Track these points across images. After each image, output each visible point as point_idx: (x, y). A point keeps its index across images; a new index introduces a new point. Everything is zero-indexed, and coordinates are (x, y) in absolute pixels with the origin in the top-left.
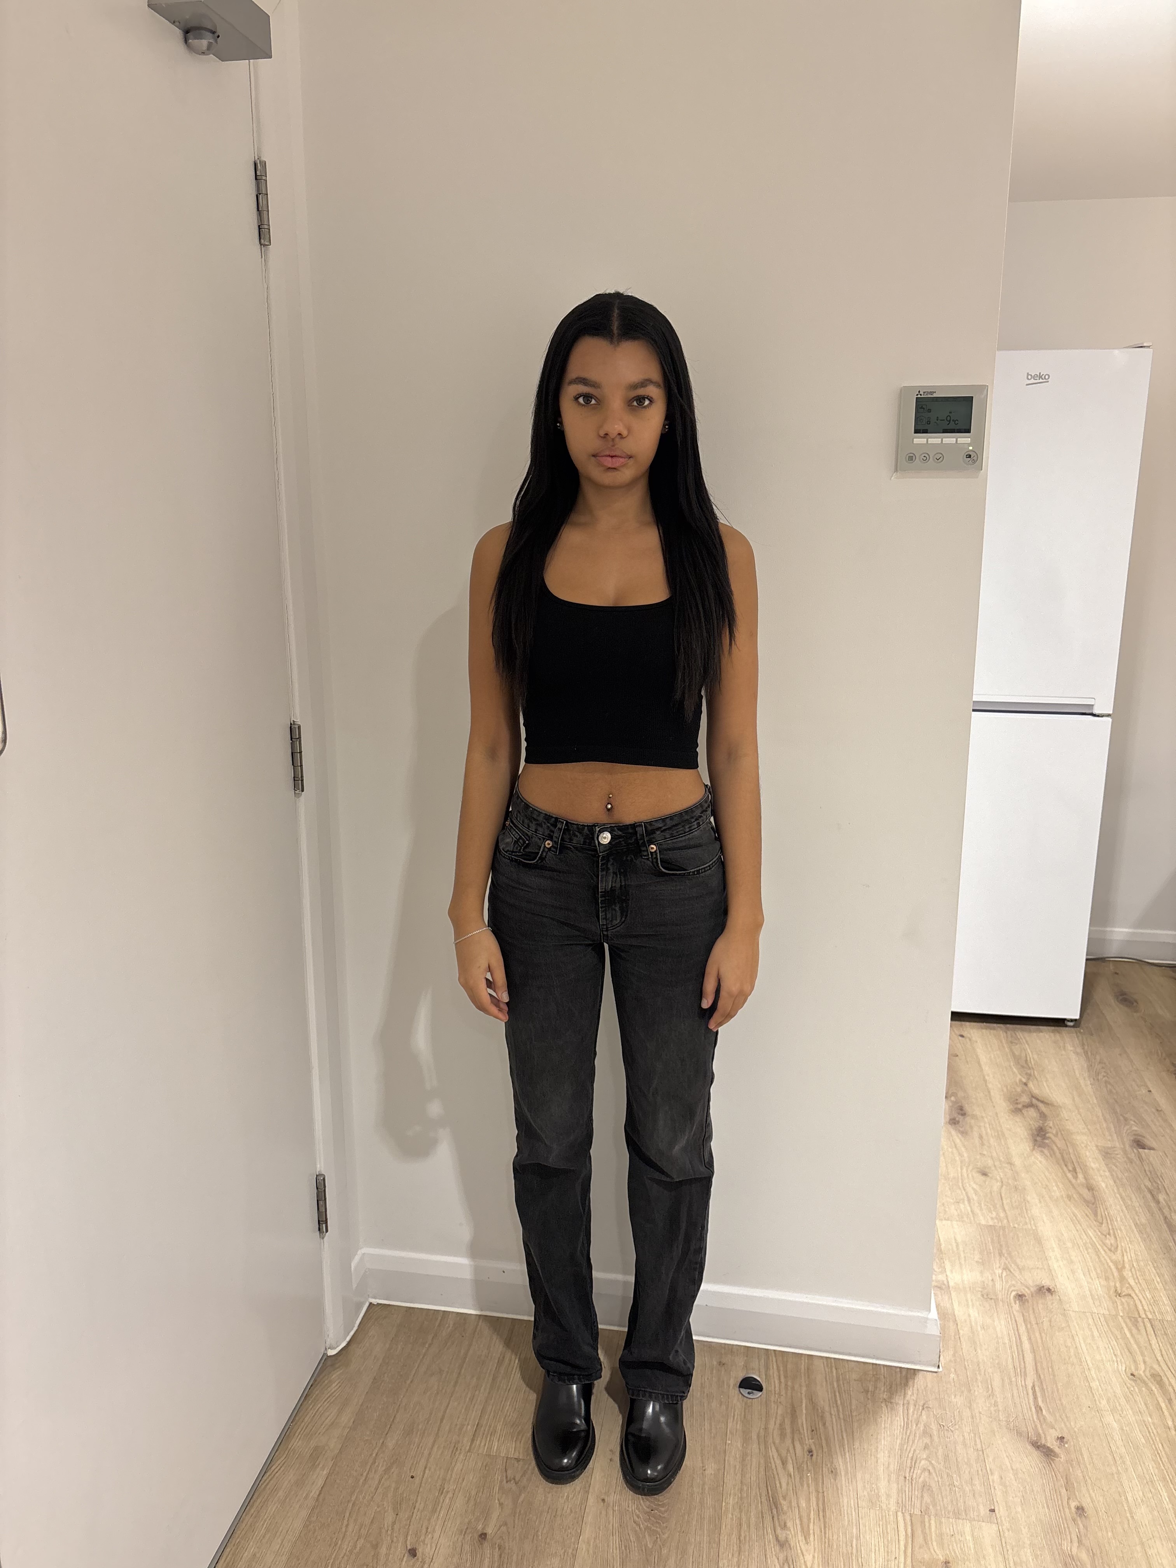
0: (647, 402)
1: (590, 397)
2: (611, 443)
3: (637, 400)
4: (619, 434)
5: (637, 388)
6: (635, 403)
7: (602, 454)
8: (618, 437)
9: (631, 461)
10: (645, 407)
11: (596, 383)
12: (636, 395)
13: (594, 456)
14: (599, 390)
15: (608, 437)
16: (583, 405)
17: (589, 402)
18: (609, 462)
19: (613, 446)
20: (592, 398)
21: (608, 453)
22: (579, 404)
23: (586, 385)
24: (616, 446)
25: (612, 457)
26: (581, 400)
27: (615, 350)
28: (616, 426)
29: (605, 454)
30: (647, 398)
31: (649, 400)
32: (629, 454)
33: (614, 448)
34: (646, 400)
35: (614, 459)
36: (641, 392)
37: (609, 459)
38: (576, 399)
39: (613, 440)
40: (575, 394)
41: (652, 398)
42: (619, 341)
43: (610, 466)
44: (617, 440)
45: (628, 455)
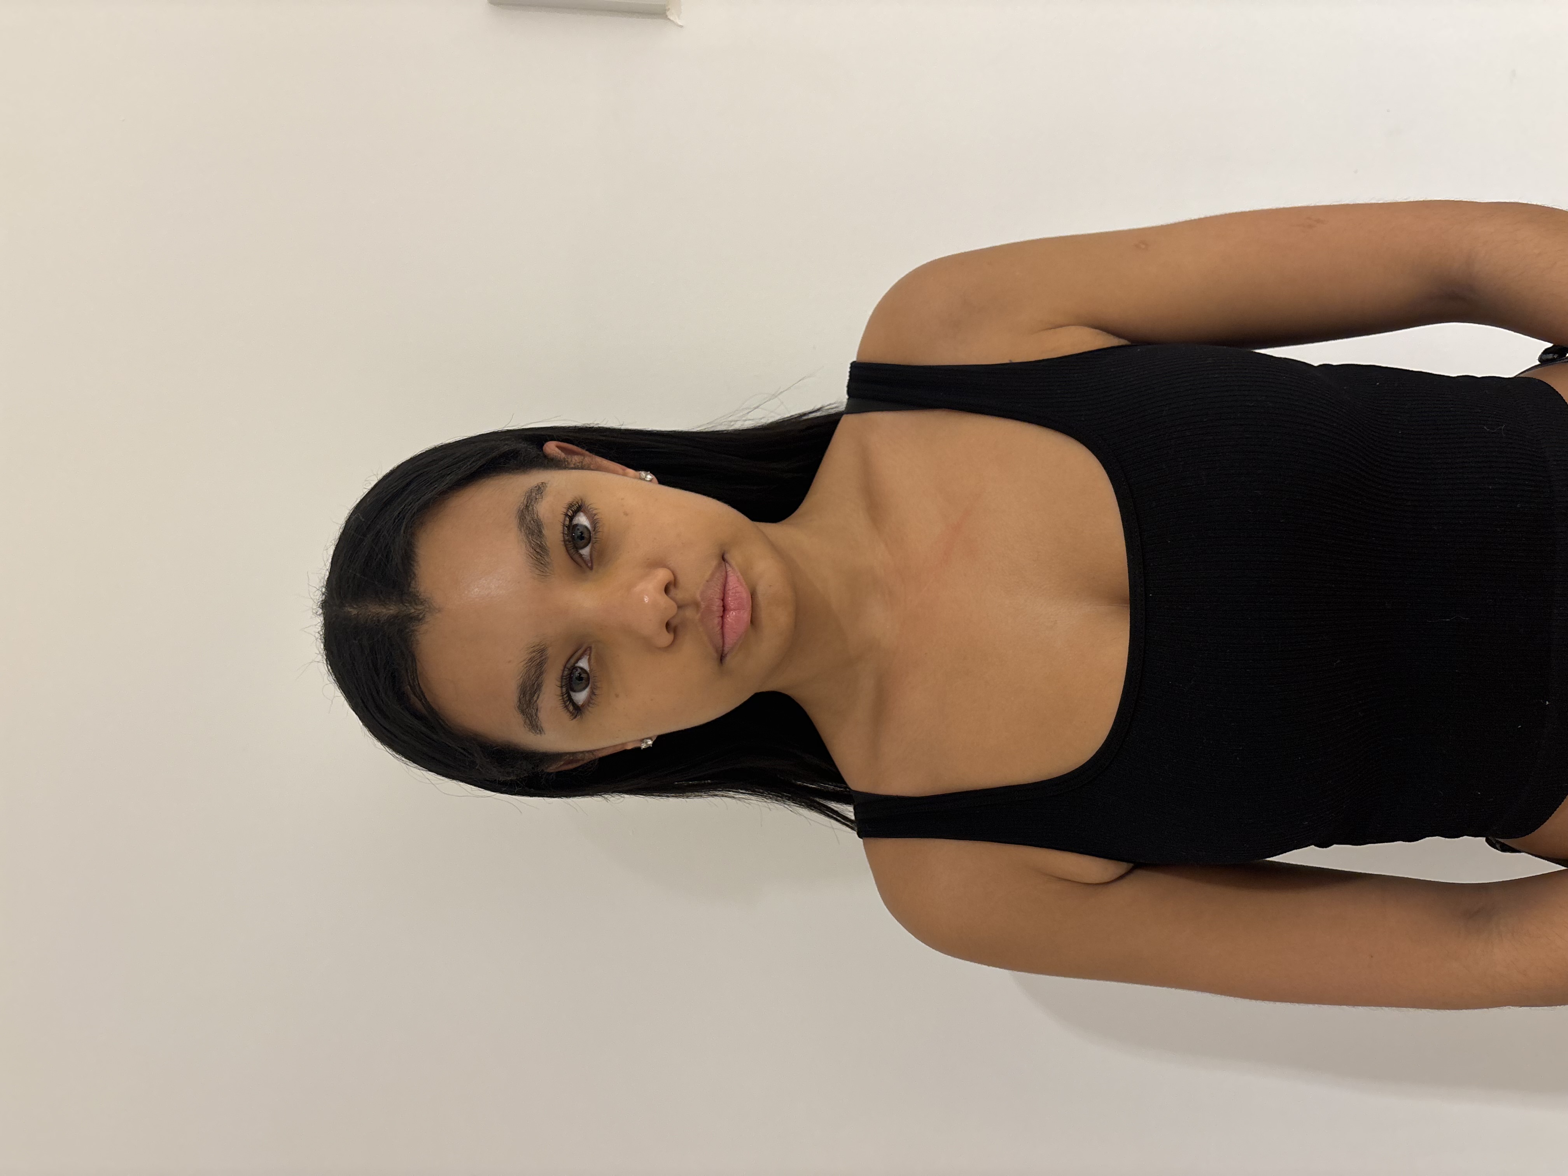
0: (582, 520)
1: (571, 673)
2: (689, 613)
3: (577, 548)
4: (667, 590)
5: (541, 547)
6: (585, 552)
7: (719, 637)
8: (673, 591)
9: (736, 558)
10: (594, 522)
11: (531, 660)
12: (563, 549)
13: (722, 658)
14: (550, 651)
15: (674, 623)
16: (592, 693)
17: (584, 675)
18: (737, 618)
19: (697, 605)
20: (574, 668)
21: (717, 620)
22: (589, 701)
23: (539, 686)
24: (698, 597)
25: (725, 609)
26: (581, 697)
27: (440, 610)
28: (646, 600)
29: (718, 629)
30: (571, 518)
31: (576, 512)
32: (714, 563)
33: (703, 605)
34: (576, 521)
35: (731, 602)
36: (554, 535)
37: (731, 616)
38: (577, 710)
39: (680, 607)
40: (565, 716)
41: (570, 506)
42: (415, 599)
43: (746, 616)
44: (679, 594)
45: (719, 566)
